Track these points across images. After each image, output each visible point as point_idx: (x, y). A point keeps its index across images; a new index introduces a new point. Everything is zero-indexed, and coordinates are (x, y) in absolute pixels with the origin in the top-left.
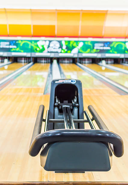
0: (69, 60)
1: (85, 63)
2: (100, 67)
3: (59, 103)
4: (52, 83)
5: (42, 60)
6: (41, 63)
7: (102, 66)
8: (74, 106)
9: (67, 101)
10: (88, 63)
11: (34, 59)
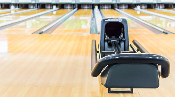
0: (108, 6)
1: (122, 8)
2: (136, 11)
3: (108, 38)
4: (102, 22)
5: (85, 6)
6: (84, 9)
7: (137, 10)
8: (121, 41)
9: (114, 37)
10: (124, 9)
11: (78, 5)
